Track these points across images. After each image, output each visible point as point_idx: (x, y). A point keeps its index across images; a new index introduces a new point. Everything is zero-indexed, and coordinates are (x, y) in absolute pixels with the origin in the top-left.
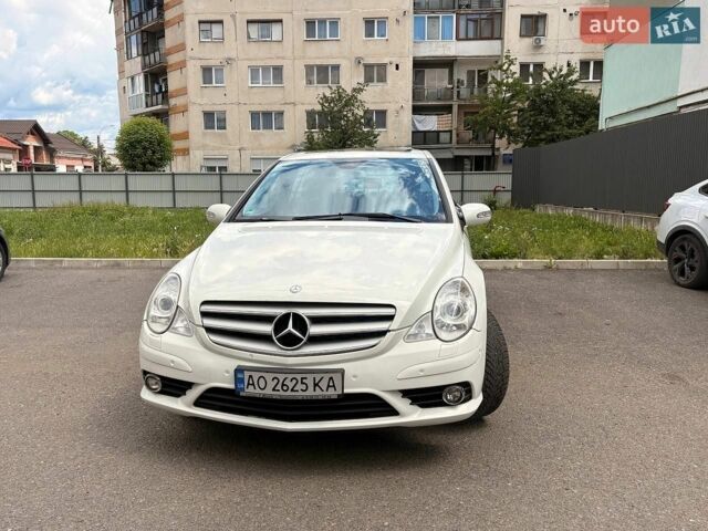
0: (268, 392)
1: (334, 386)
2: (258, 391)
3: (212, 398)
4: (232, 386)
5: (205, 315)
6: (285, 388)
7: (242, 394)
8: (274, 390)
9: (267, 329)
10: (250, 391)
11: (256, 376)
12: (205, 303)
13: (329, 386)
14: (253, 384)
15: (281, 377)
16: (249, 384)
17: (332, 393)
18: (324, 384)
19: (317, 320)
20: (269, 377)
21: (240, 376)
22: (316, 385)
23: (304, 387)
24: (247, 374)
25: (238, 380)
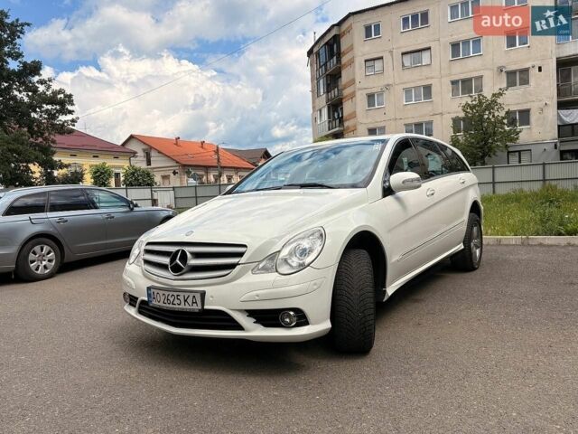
0: (161, 304)
1: (196, 302)
2: (157, 303)
3: (142, 307)
4: (146, 299)
6: (169, 302)
7: (150, 305)
8: (164, 303)
9: (166, 260)
10: (154, 303)
11: (156, 291)
12: (149, 244)
13: (193, 302)
15: (167, 293)
16: (153, 298)
18: (190, 301)
20: (161, 292)
21: (149, 292)
22: (185, 301)
23: (179, 302)
24: (152, 290)
25: (149, 295)
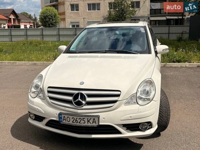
0: (71, 123)
1: (95, 122)
2: (67, 122)
3: (51, 123)
4: (58, 120)
5: (49, 92)
6: (77, 122)
7: (61, 123)
8: (73, 122)
9: (70, 98)
10: (65, 122)
11: (66, 116)
12: (49, 87)
13: (93, 122)
14: (65, 120)
15: (75, 118)
16: (64, 119)
17: (95, 125)
18: (91, 121)
19: (90, 96)
20: (71, 117)
21: (60, 116)
22: (88, 121)
23: (84, 122)
24: (63, 116)
25: (60, 118)
